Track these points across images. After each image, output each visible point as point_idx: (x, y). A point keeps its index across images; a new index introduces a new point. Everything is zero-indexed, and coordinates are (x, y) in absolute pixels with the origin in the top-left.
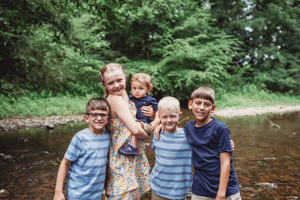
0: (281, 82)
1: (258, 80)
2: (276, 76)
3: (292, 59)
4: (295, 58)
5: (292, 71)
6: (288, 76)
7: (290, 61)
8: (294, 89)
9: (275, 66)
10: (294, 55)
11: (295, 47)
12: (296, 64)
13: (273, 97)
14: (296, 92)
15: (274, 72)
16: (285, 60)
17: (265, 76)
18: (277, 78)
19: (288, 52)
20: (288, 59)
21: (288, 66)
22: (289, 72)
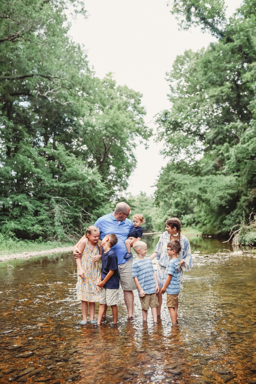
0: (30, 230)
1: (6, 229)
2: (25, 224)
3: (41, 207)
4: (43, 205)
5: (40, 218)
6: (36, 223)
7: (39, 209)
8: (42, 235)
9: (24, 214)
10: (42, 203)
11: (42, 195)
12: (44, 211)
13: (21, 245)
14: (45, 239)
15: (22, 220)
16: (34, 208)
17: (12, 225)
18: (26, 226)
19: (36, 199)
20: (37, 206)
21: (36, 213)
22: (37, 219)
